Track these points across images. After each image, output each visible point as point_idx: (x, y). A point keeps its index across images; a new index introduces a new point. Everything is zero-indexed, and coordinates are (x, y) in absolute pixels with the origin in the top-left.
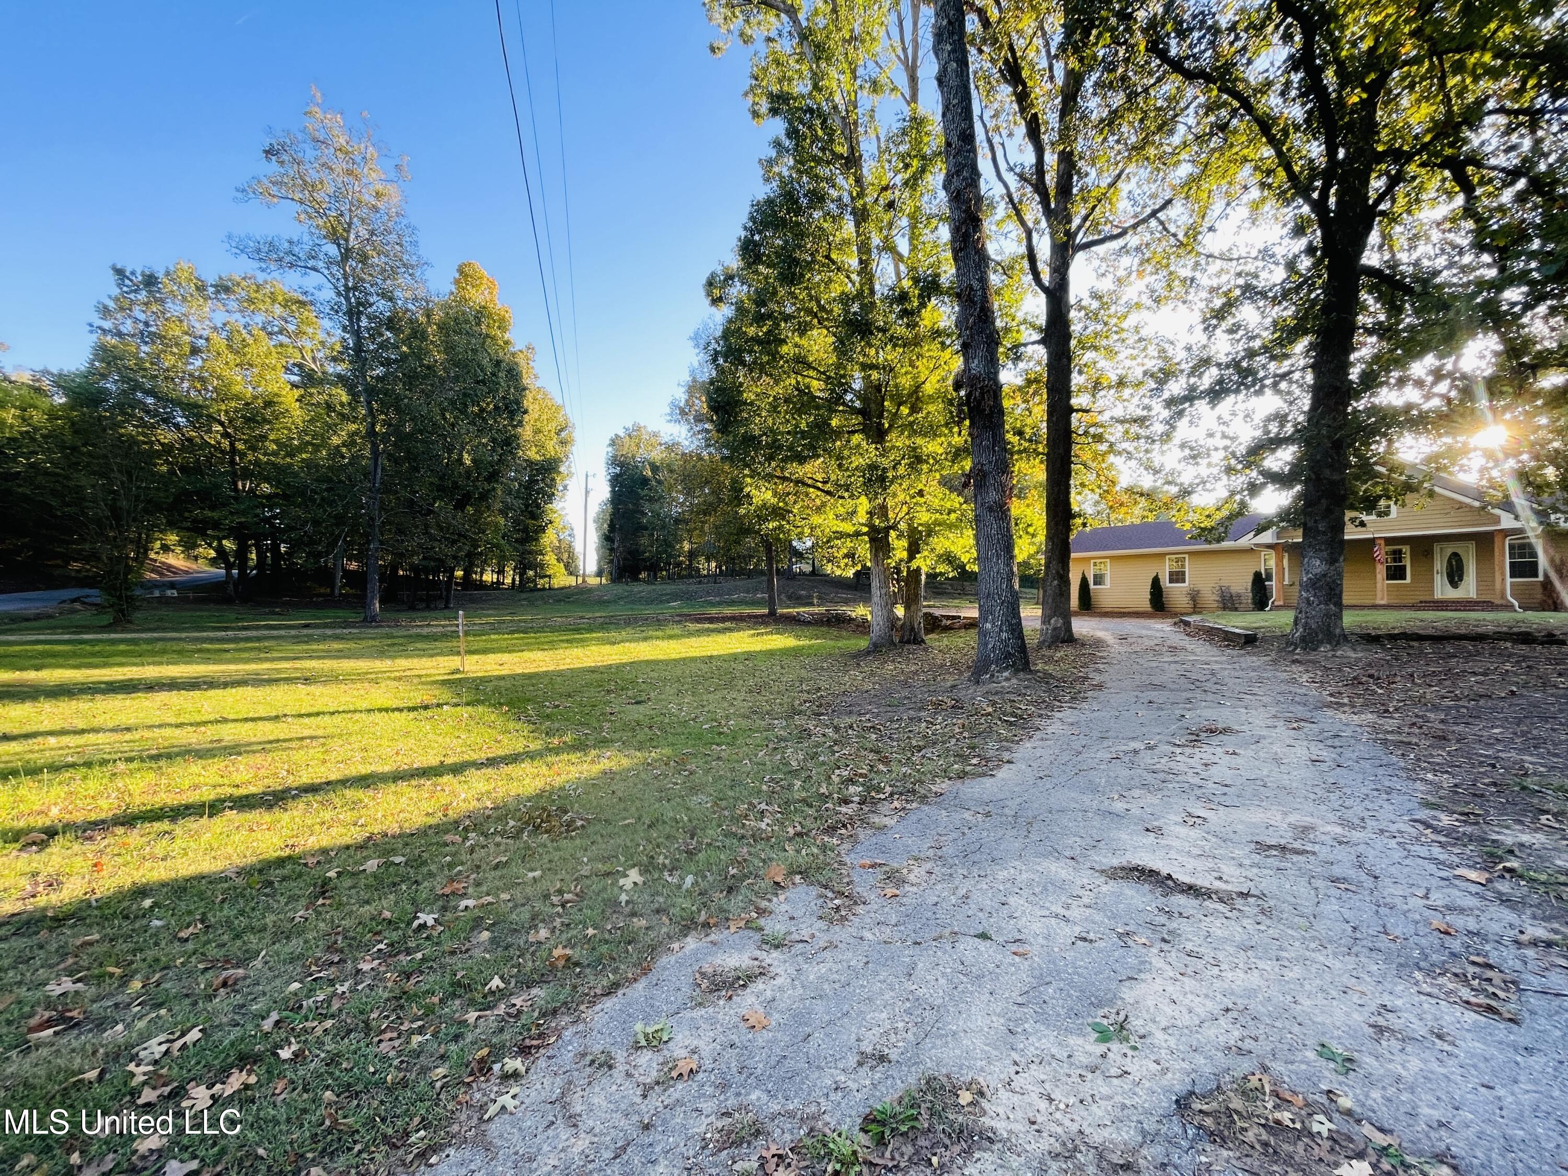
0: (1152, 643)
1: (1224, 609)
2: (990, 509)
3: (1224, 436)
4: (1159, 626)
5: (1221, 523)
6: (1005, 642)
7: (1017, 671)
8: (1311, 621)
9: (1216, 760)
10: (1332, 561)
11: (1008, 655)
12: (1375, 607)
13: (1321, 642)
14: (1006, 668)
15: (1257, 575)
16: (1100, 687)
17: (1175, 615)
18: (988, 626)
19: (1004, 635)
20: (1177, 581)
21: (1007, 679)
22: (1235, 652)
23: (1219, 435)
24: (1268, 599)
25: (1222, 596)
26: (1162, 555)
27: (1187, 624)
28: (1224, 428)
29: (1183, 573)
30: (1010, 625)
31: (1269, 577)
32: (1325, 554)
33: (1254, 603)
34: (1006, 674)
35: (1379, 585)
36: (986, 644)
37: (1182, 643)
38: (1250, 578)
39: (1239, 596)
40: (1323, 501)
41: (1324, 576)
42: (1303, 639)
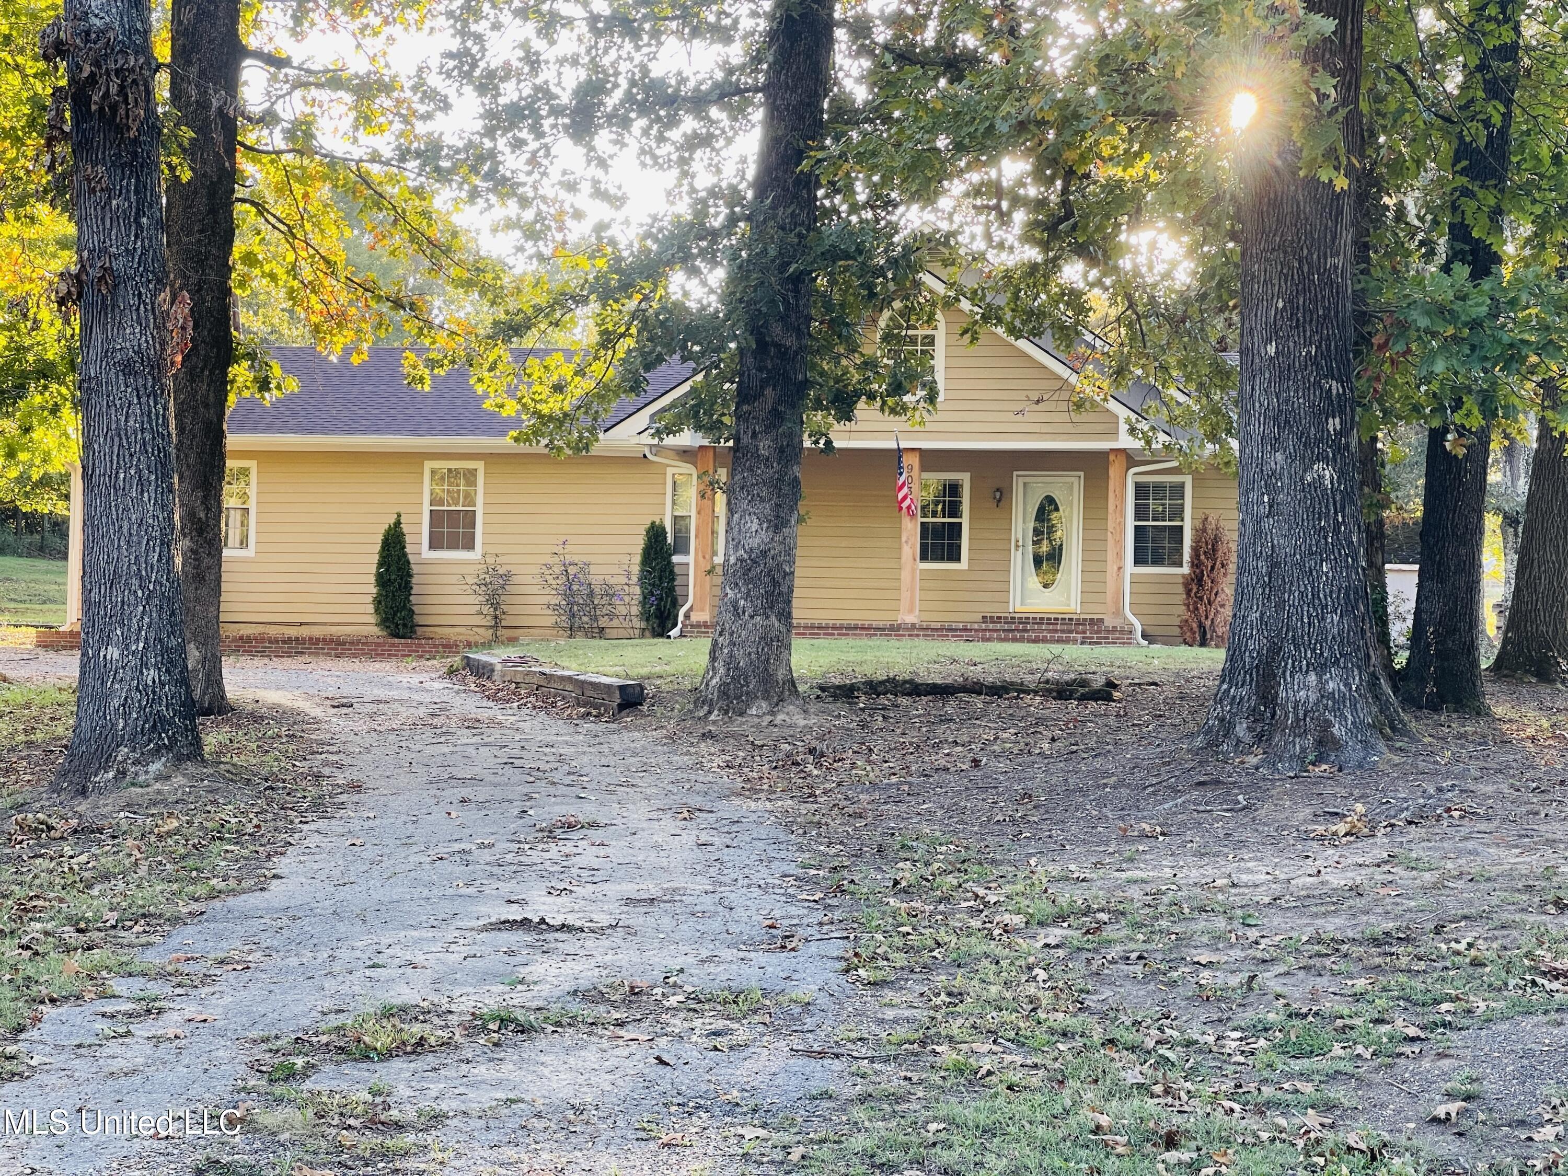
0: (422, 711)
1: (572, 631)
2: (127, 369)
3: (599, 193)
4: (415, 679)
5: (584, 405)
6: (152, 694)
7: (180, 759)
8: (739, 653)
9: (579, 850)
10: (778, 523)
11: (159, 724)
12: (894, 630)
13: (752, 697)
14: (157, 753)
15: (655, 534)
16: (356, 787)
17: (449, 647)
18: (113, 652)
19: (151, 675)
20: (453, 546)
21: (163, 777)
22: (600, 727)
23: (586, 188)
24: (675, 605)
25: (569, 593)
26: (416, 458)
27: (481, 671)
28: (599, 173)
29: (470, 518)
30: (166, 650)
31: (681, 545)
32: (767, 508)
33: (646, 616)
34: (155, 767)
35: (905, 575)
36: (105, 698)
37: (484, 715)
38: (638, 544)
39: (610, 593)
40: (768, 391)
41: (764, 553)
42: (724, 691)
